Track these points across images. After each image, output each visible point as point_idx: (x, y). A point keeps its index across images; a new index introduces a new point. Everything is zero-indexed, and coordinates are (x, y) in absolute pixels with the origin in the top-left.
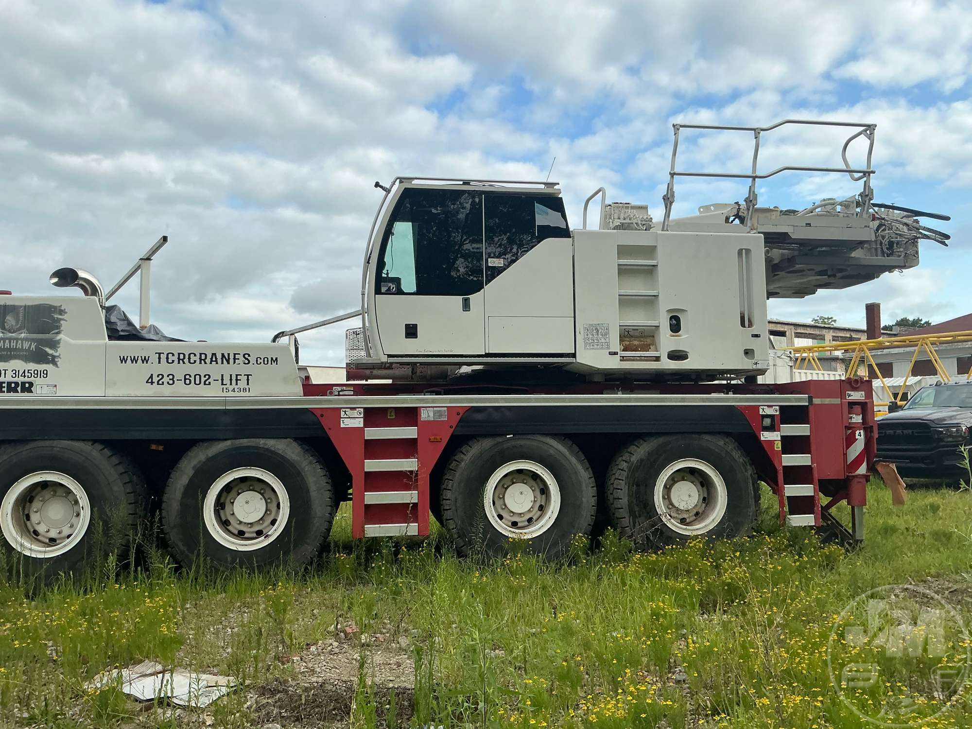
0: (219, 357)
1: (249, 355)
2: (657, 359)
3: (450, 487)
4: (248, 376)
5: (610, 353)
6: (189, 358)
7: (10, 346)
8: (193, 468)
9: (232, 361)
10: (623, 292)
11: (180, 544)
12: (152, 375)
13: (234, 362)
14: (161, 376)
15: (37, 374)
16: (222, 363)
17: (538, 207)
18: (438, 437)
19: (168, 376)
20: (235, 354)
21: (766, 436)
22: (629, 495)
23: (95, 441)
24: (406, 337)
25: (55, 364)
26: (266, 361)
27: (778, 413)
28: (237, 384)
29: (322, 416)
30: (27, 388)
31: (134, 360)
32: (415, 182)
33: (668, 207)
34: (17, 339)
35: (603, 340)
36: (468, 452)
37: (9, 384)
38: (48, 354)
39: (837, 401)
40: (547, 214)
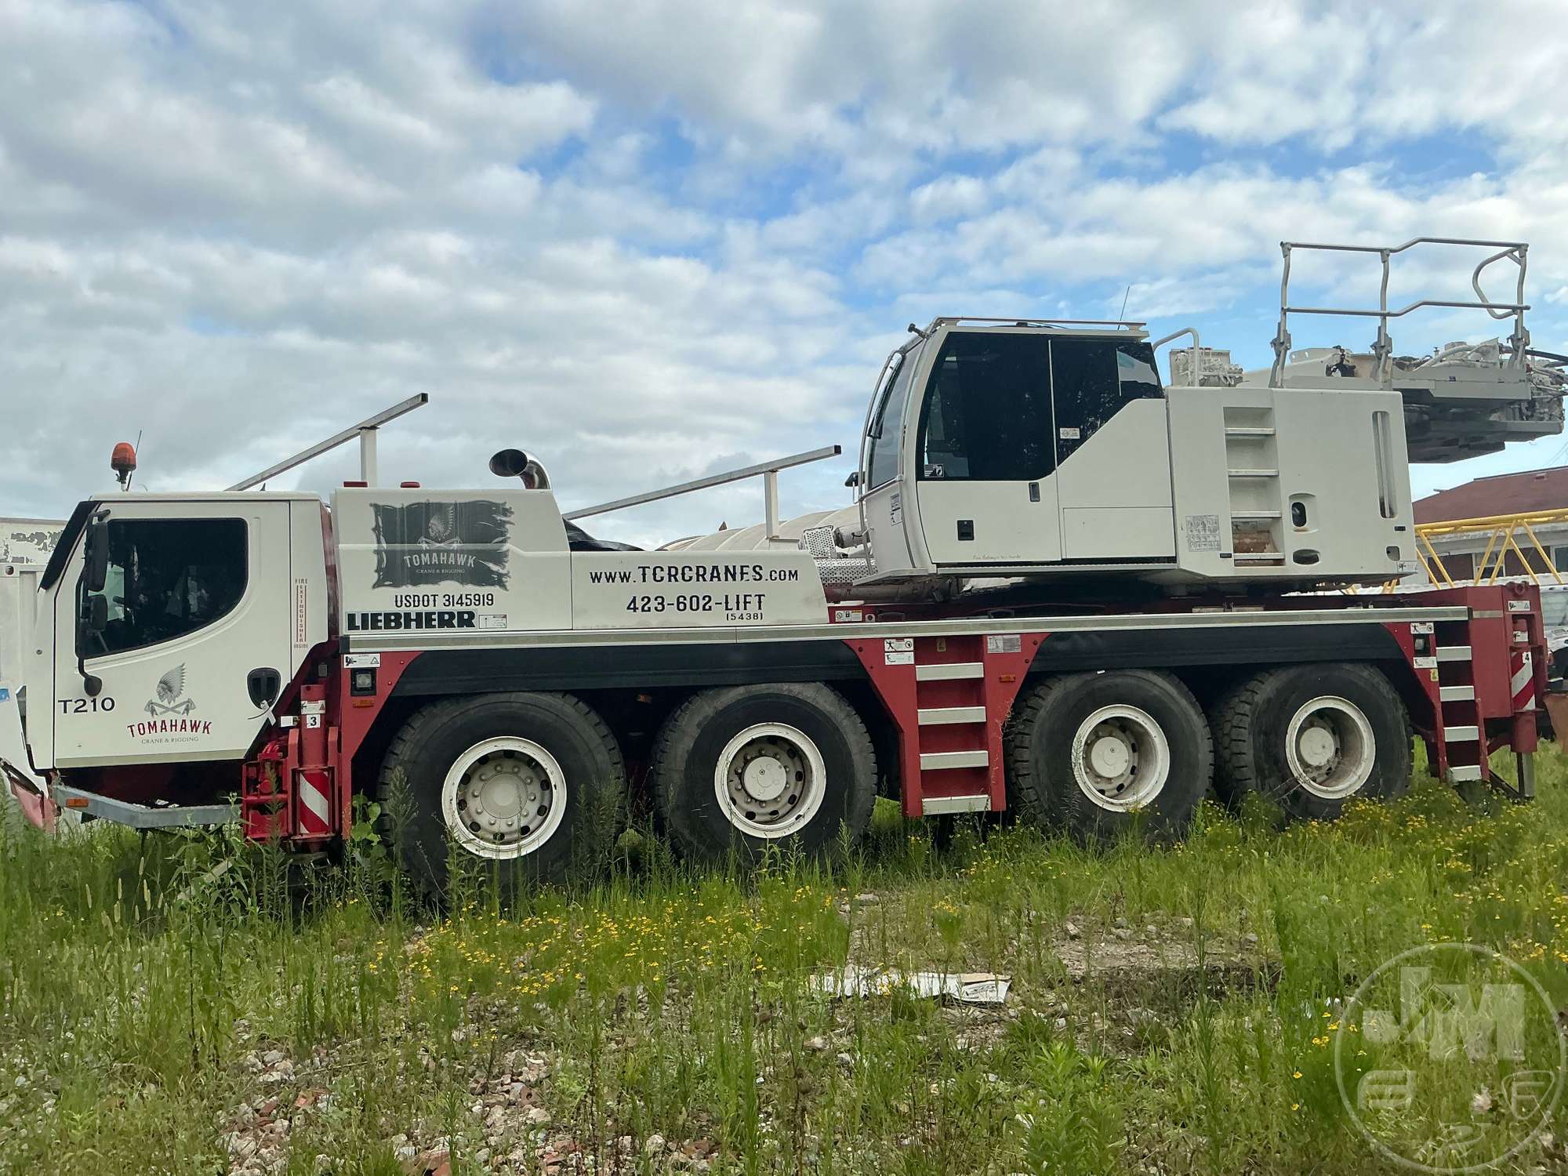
0: (722, 571)
1: (761, 568)
2: (1279, 562)
3: (1026, 744)
4: (760, 596)
5: (1223, 556)
6: (683, 574)
7: (439, 560)
8: (699, 725)
9: (738, 576)
10: (1234, 472)
11: (686, 832)
12: (635, 598)
13: (742, 579)
14: (646, 600)
15: (478, 600)
16: (726, 580)
17: (1121, 357)
18: (1012, 676)
19: (656, 599)
20: (742, 567)
21: (1420, 663)
22: (1255, 748)
23: (565, 693)
24: (959, 539)
25: (502, 585)
26: (782, 575)
27: (1433, 632)
28: (745, 609)
29: (860, 650)
30: (467, 620)
31: (610, 578)
32: (960, 323)
33: (1282, 355)
34: (448, 552)
35: (1212, 538)
36: (1047, 695)
37: (441, 614)
38: (493, 572)
39: (1499, 614)
40: (1133, 365)
